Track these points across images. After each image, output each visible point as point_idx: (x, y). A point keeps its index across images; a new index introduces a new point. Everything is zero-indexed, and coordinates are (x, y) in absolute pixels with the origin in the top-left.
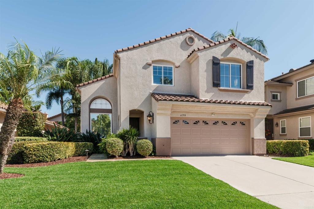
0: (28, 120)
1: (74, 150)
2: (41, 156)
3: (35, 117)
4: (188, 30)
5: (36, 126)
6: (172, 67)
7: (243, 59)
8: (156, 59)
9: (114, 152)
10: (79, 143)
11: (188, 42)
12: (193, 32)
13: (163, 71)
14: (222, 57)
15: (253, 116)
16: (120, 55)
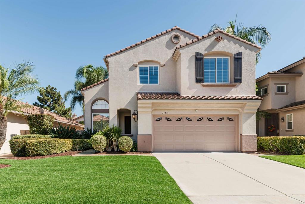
0: (37, 121)
1: (71, 146)
2: (38, 150)
3: (43, 118)
4: (173, 28)
5: (44, 125)
6: (158, 67)
7: (229, 51)
8: (142, 60)
9: (97, 148)
10: (76, 139)
11: (174, 41)
12: (179, 29)
13: (149, 71)
14: (206, 52)
15: (242, 111)
16: (109, 60)
